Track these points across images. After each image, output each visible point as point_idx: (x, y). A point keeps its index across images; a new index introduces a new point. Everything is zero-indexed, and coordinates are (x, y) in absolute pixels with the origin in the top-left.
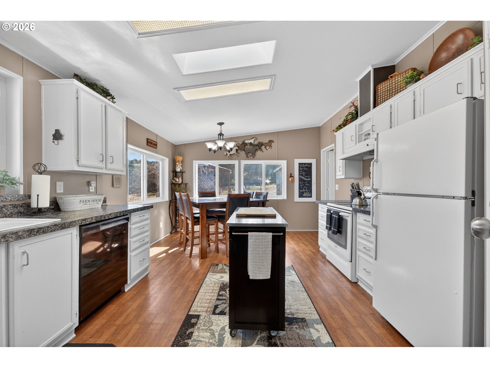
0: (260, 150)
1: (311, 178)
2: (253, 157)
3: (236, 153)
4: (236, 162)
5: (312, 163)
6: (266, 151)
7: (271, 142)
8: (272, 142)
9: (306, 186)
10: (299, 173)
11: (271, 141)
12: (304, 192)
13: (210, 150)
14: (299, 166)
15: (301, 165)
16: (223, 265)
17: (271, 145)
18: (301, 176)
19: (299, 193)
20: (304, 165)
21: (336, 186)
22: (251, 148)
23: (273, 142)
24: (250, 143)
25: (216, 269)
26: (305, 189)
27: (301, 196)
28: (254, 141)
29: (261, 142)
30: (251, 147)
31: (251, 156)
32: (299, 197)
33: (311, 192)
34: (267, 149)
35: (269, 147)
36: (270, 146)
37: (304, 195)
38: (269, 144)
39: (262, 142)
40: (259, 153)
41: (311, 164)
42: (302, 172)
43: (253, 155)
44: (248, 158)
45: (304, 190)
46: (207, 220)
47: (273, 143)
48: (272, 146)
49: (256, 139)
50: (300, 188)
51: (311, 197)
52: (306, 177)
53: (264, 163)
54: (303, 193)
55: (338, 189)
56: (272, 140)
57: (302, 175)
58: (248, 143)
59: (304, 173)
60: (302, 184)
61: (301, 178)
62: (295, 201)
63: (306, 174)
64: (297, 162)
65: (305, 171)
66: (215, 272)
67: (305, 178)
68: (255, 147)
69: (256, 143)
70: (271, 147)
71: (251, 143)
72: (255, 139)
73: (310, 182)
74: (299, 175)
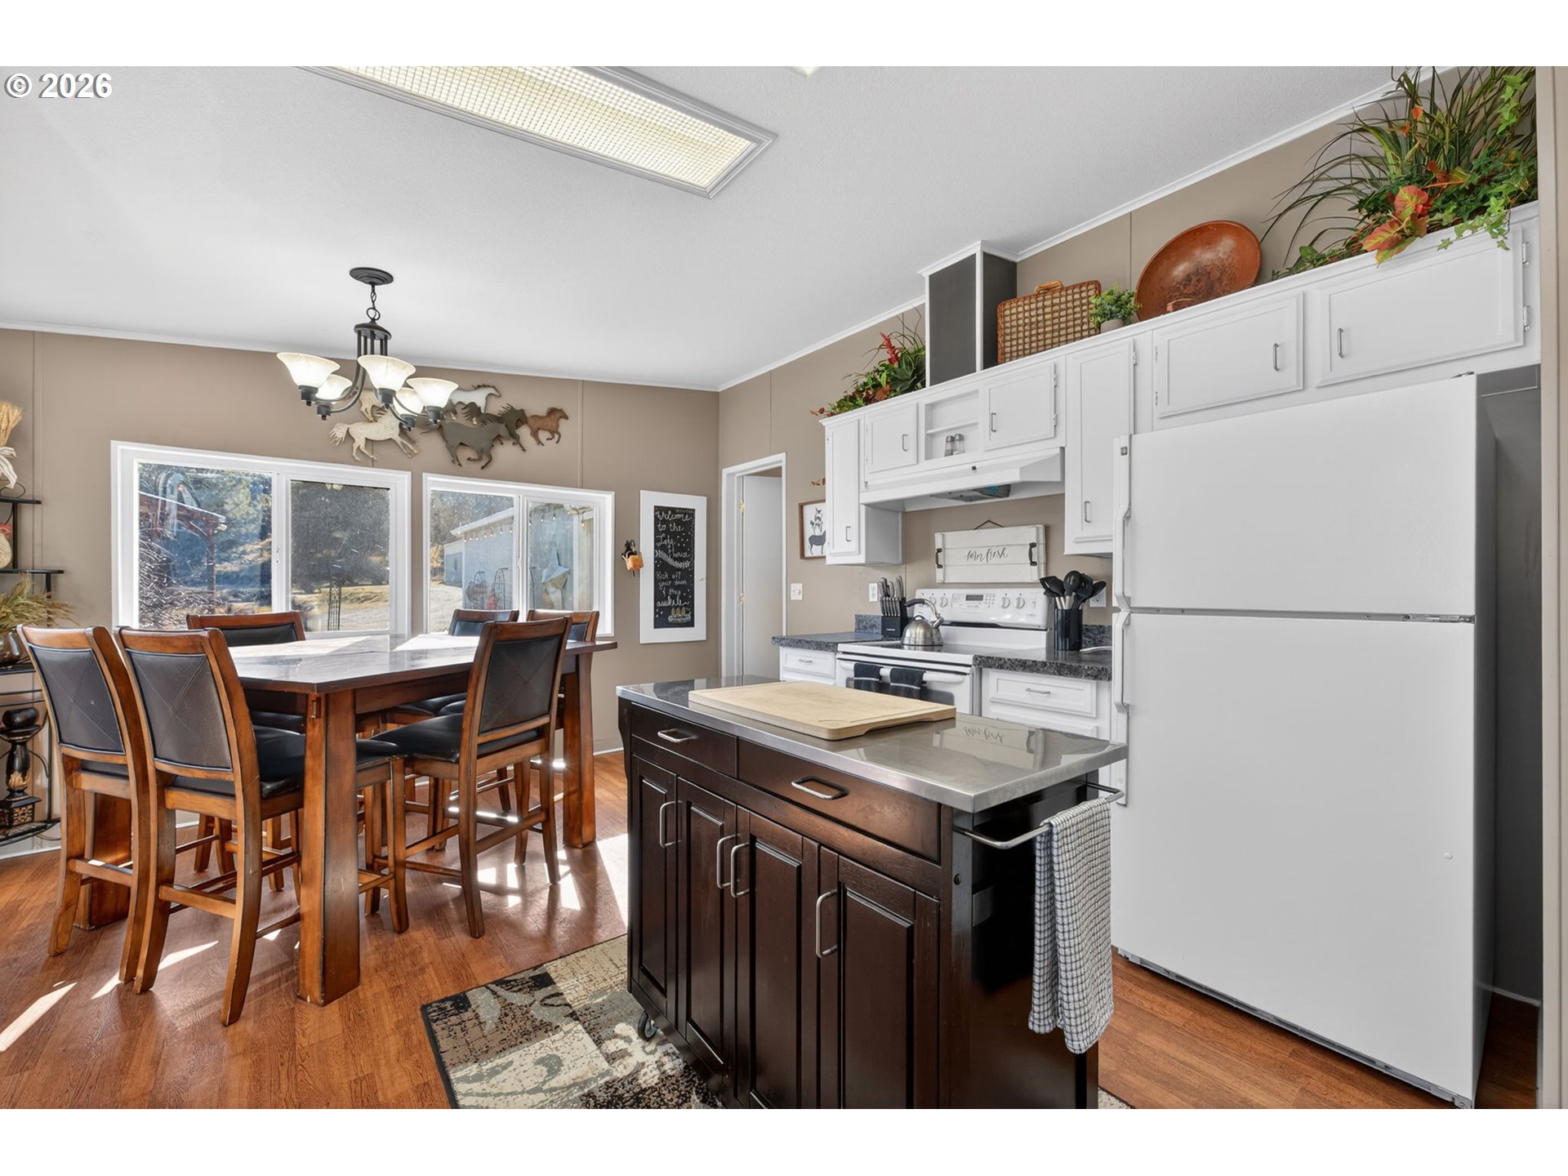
0: (512, 441)
1: (691, 558)
2: (483, 468)
3: (398, 439)
4: (398, 483)
5: (694, 510)
6: (534, 449)
7: (558, 415)
8: (561, 417)
9: (677, 588)
10: (656, 540)
11: (556, 414)
12: (670, 608)
13: (308, 394)
14: (656, 517)
15: (661, 514)
16: (494, 993)
17: (558, 426)
18: (661, 553)
19: (655, 613)
20: (670, 512)
21: (792, 589)
22: (471, 426)
23: (567, 418)
24: (467, 406)
25: (474, 1032)
26: (674, 597)
27: (661, 621)
28: (486, 399)
29: (517, 408)
30: (475, 423)
31: (474, 460)
32: (655, 627)
33: (690, 608)
34: (539, 442)
35: (548, 435)
36: (554, 432)
37: (670, 619)
38: (549, 423)
39: (522, 411)
40: (505, 452)
41: (691, 513)
42: (664, 539)
43: (480, 459)
44: (456, 467)
45: (670, 602)
46: (361, 766)
47: (562, 422)
48: (560, 430)
49: (497, 391)
50: (658, 596)
51: (691, 624)
52: (676, 555)
53: (522, 495)
54: (668, 610)
55: (801, 599)
56: (561, 410)
57: (664, 548)
58: (460, 403)
59: (669, 542)
60: (665, 580)
61: (662, 560)
62: (641, 642)
63: (676, 546)
64: (649, 501)
65: (673, 535)
66: (487, 1052)
67: (675, 559)
68: (490, 425)
69: (496, 408)
70: (557, 436)
71: (473, 405)
72: (492, 391)
73: (689, 574)
74: (656, 548)
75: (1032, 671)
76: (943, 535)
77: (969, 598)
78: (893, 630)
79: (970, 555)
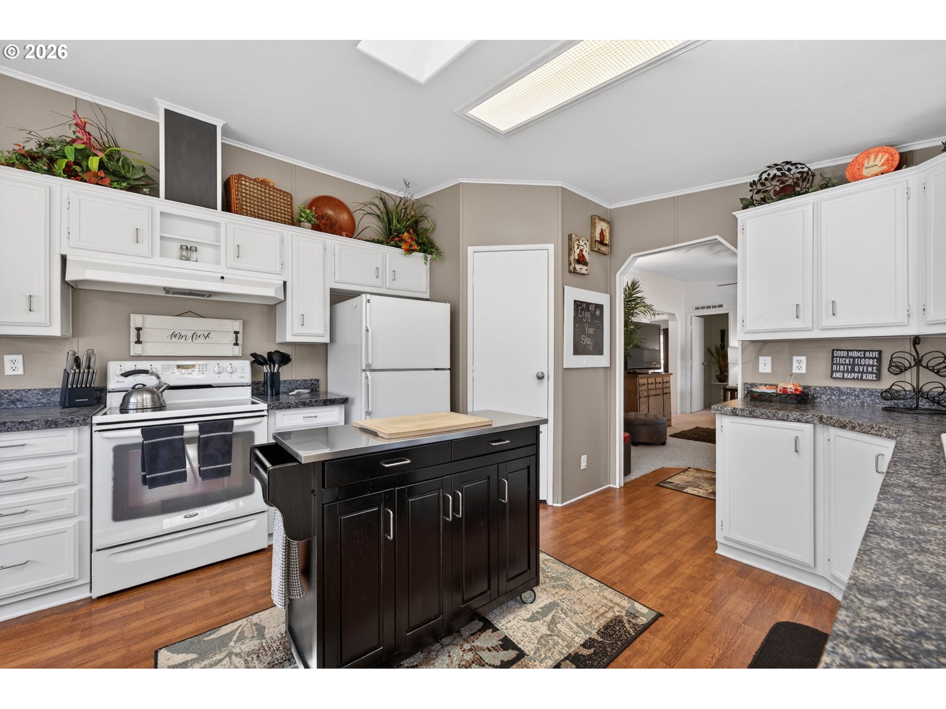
75: (310, 406)
76: (143, 316)
77: (178, 367)
78: (87, 400)
79: (174, 335)
